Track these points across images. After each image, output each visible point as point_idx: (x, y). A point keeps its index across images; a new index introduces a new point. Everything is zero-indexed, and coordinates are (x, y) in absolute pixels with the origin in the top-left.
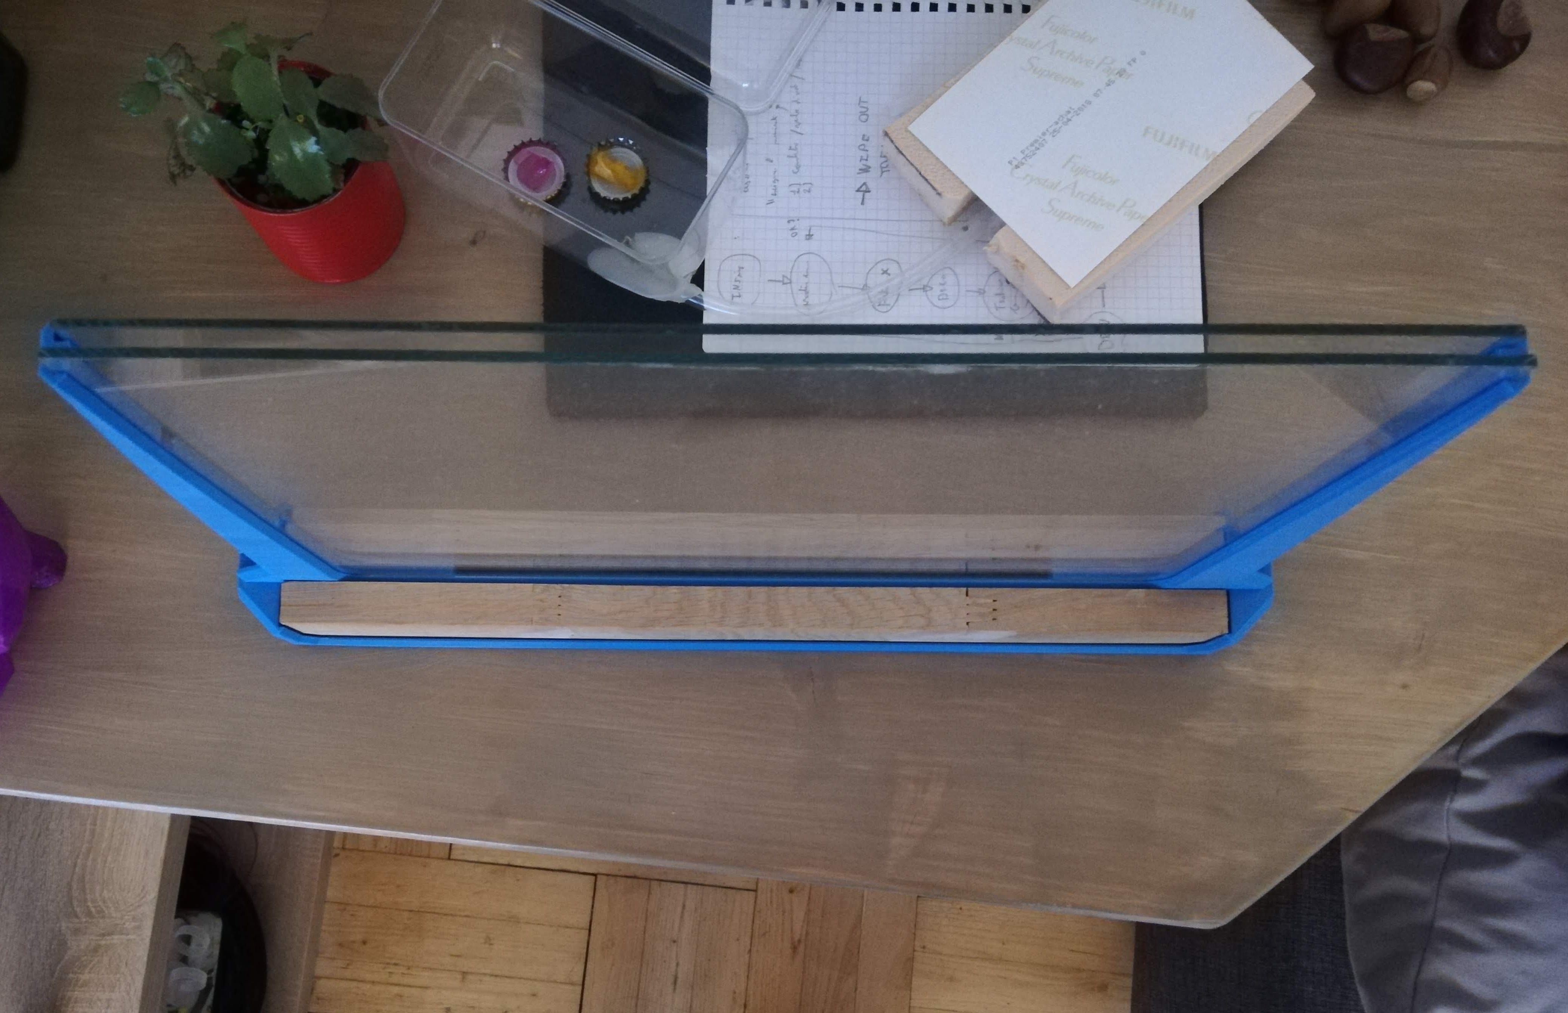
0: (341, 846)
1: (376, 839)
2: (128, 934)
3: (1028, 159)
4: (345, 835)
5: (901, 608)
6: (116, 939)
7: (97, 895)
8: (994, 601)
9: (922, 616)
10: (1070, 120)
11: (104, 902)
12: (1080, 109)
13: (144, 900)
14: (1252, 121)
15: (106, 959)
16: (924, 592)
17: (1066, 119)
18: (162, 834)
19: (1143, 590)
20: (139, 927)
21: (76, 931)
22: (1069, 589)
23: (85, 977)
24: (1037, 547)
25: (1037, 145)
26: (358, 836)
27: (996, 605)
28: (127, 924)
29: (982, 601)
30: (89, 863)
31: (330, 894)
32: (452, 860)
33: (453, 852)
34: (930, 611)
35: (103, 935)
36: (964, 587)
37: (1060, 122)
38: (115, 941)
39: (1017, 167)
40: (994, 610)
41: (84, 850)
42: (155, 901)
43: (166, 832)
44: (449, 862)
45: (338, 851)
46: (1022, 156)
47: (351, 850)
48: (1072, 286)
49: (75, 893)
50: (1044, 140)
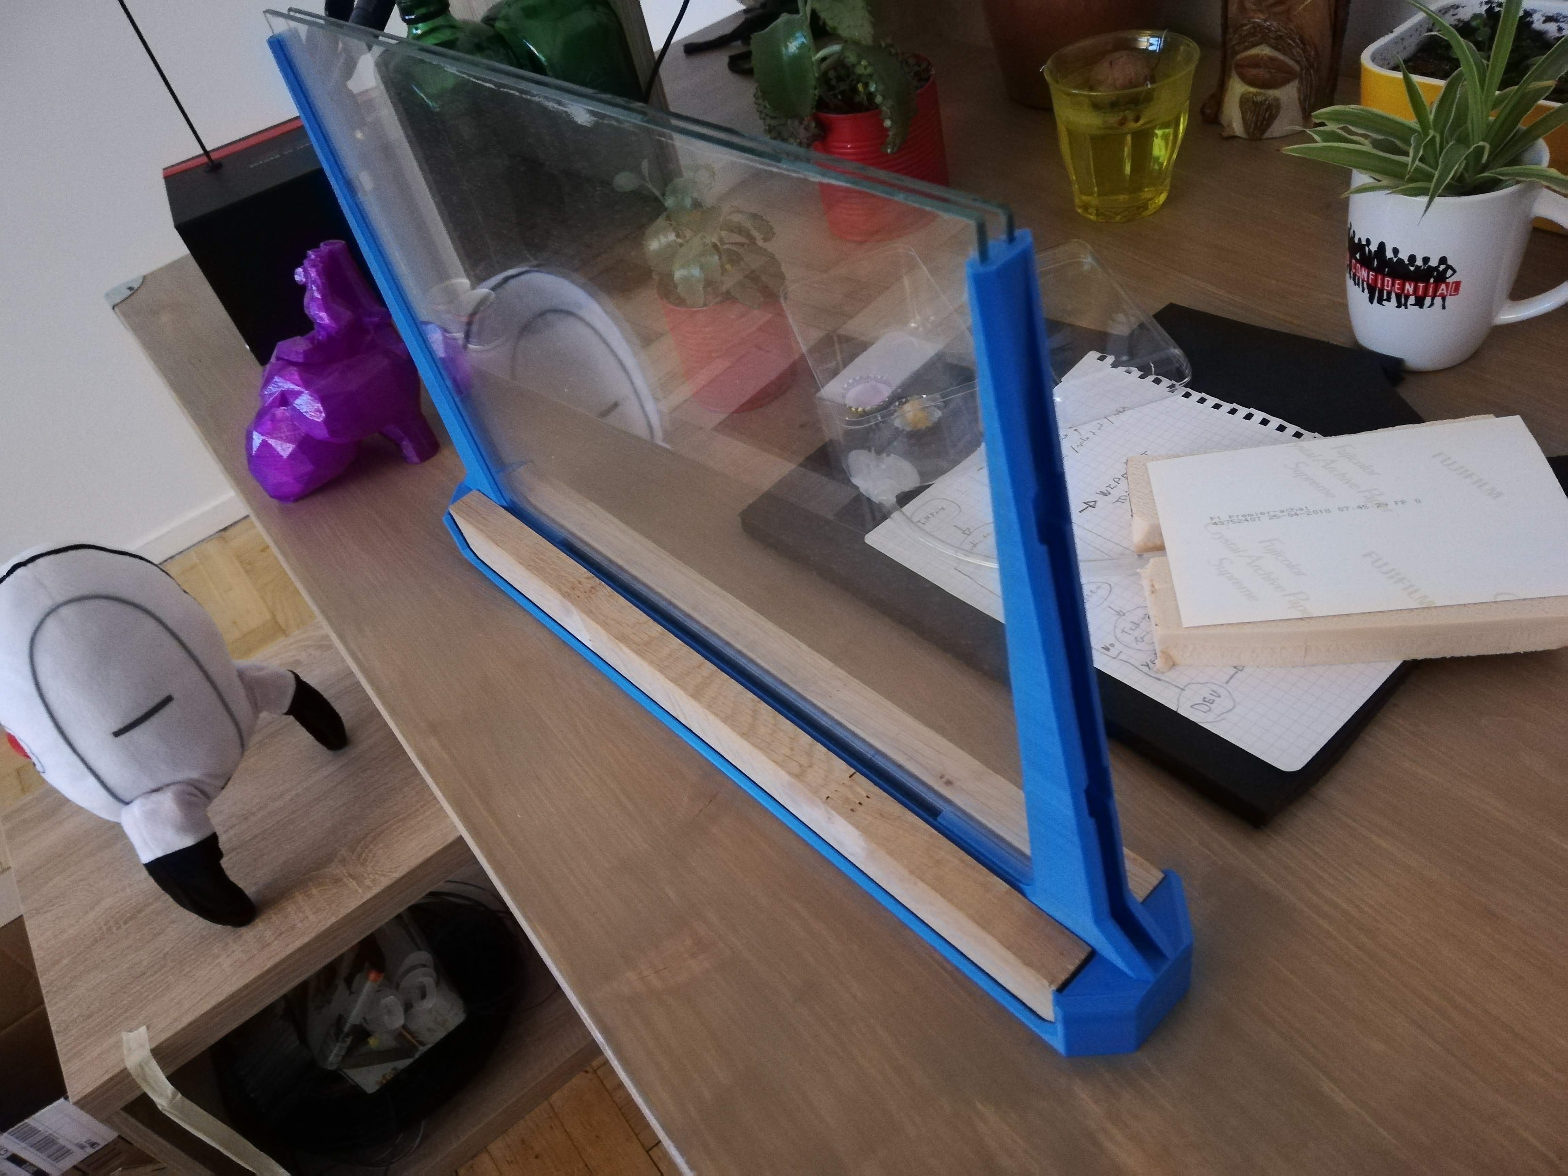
0: (595, 1068)
1: (621, 1085)
2: (360, 887)
3: (1230, 522)
4: (606, 1062)
5: (792, 749)
6: (353, 884)
7: (376, 849)
8: (868, 797)
9: (801, 766)
10: (1298, 515)
11: (374, 857)
12: (1315, 512)
13: (390, 874)
14: (1499, 599)
15: (335, 891)
16: (820, 750)
17: (1293, 513)
18: (444, 842)
19: (1007, 886)
20: (369, 887)
21: (343, 861)
22: (940, 834)
23: (314, 891)
24: (949, 783)
25: (1247, 518)
26: (612, 1071)
27: (866, 801)
28: (367, 880)
29: (859, 790)
30: (394, 827)
31: (556, 1097)
32: (649, 1154)
33: (655, 1149)
34: (811, 766)
35: (350, 875)
36: (855, 769)
37: (1286, 513)
38: (350, 885)
39: (1215, 523)
40: (860, 803)
41: (401, 817)
42: (395, 880)
43: (446, 844)
44: (646, 1153)
45: (588, 1069)
46: (1228, 519)
47: (598, 1077)
48: (1186, 624)
49: (369, 838)
50: (1259, 517)
